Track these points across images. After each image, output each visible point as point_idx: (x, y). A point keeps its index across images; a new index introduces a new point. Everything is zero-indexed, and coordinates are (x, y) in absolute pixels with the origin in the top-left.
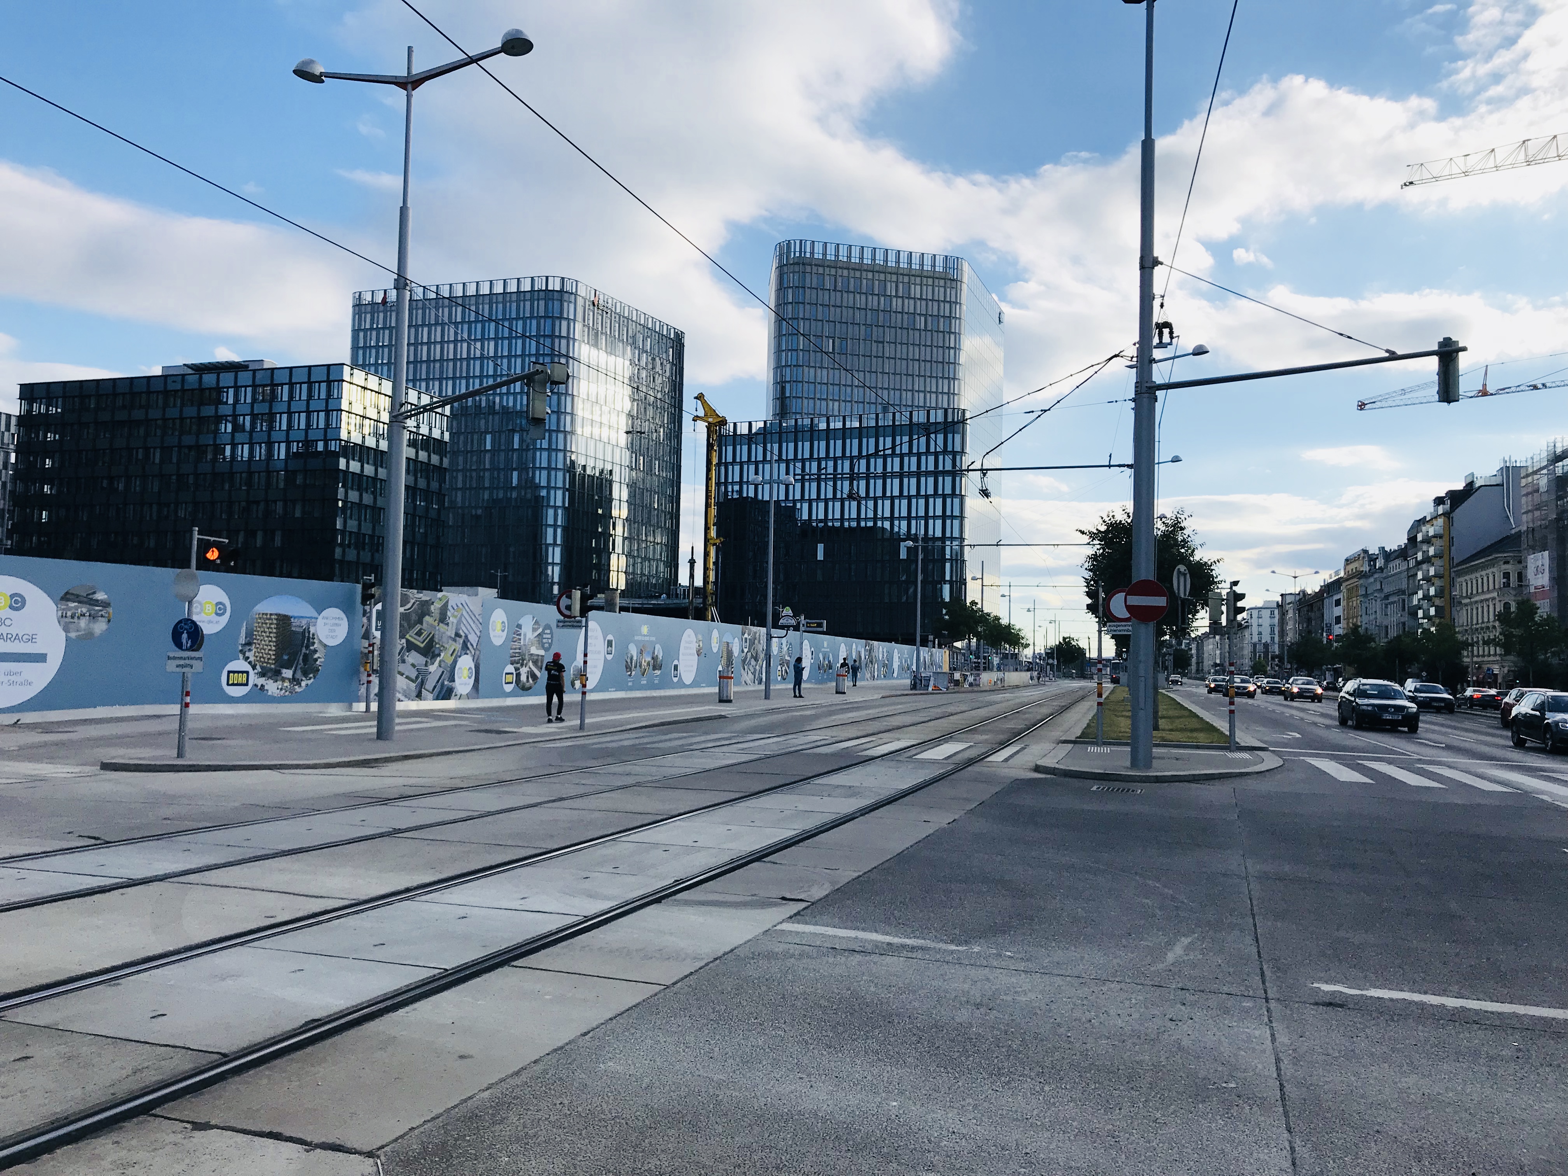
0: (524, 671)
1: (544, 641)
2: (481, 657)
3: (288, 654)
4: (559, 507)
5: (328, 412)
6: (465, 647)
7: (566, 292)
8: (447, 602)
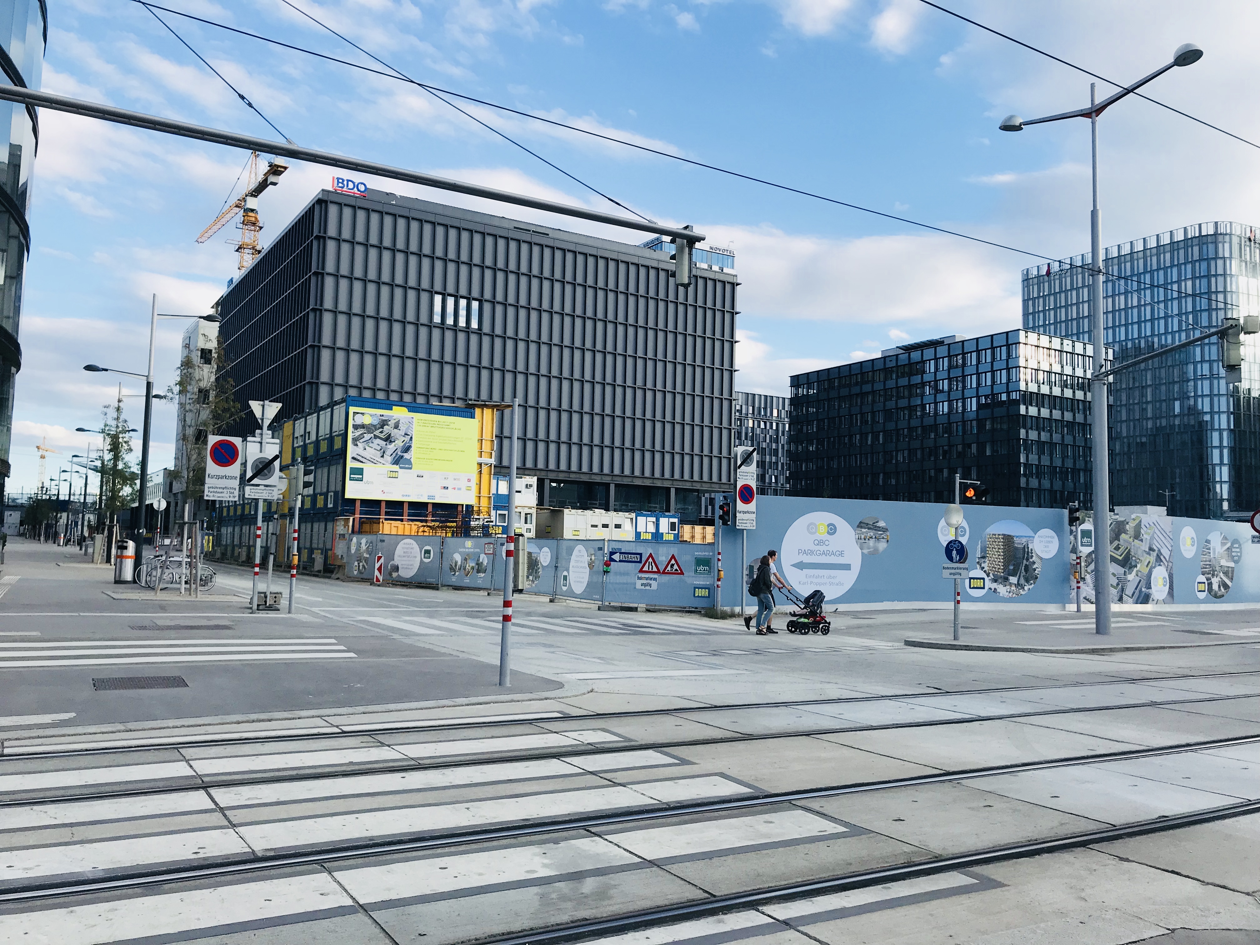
0: (1215, 581)
1: (1234, 554)
2: (1174, 569)
3: (1014, 565)
4: (1224, 429)
5: (1008, 369)
6: (1159, 559)
7: (1221, 234)
8: (1140, 521)
